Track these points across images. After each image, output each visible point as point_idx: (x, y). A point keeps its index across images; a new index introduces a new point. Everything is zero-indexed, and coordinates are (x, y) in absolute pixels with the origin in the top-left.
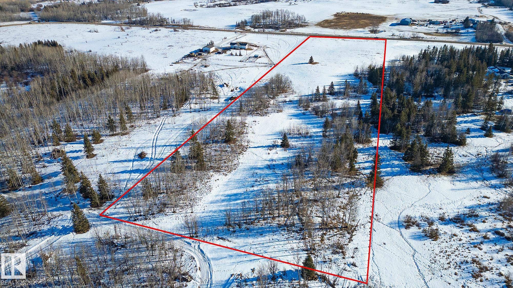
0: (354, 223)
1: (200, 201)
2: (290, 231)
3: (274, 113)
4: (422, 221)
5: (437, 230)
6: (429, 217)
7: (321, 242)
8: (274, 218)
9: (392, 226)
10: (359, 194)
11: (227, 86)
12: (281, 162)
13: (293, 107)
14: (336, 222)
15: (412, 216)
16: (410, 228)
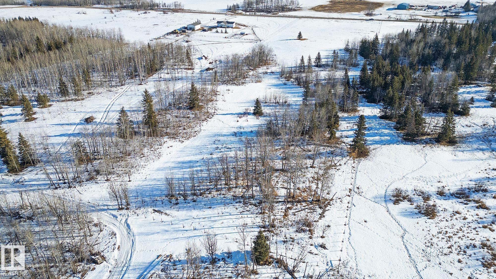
0: (329, 197)
1: (143, 169)
2: (247, 204)
3: (252, 83)
4: (416, 195)
5: (434, 206)
6: (424, 190)
7: (284, 218)
8: (229, 189)
9: (377, 200)
10: (338, 164)
11: (206, 58)
12: (250, 130)
13: (274, 78)
14: (306, 195)
15: (402, 189)
16: (399, 203)
